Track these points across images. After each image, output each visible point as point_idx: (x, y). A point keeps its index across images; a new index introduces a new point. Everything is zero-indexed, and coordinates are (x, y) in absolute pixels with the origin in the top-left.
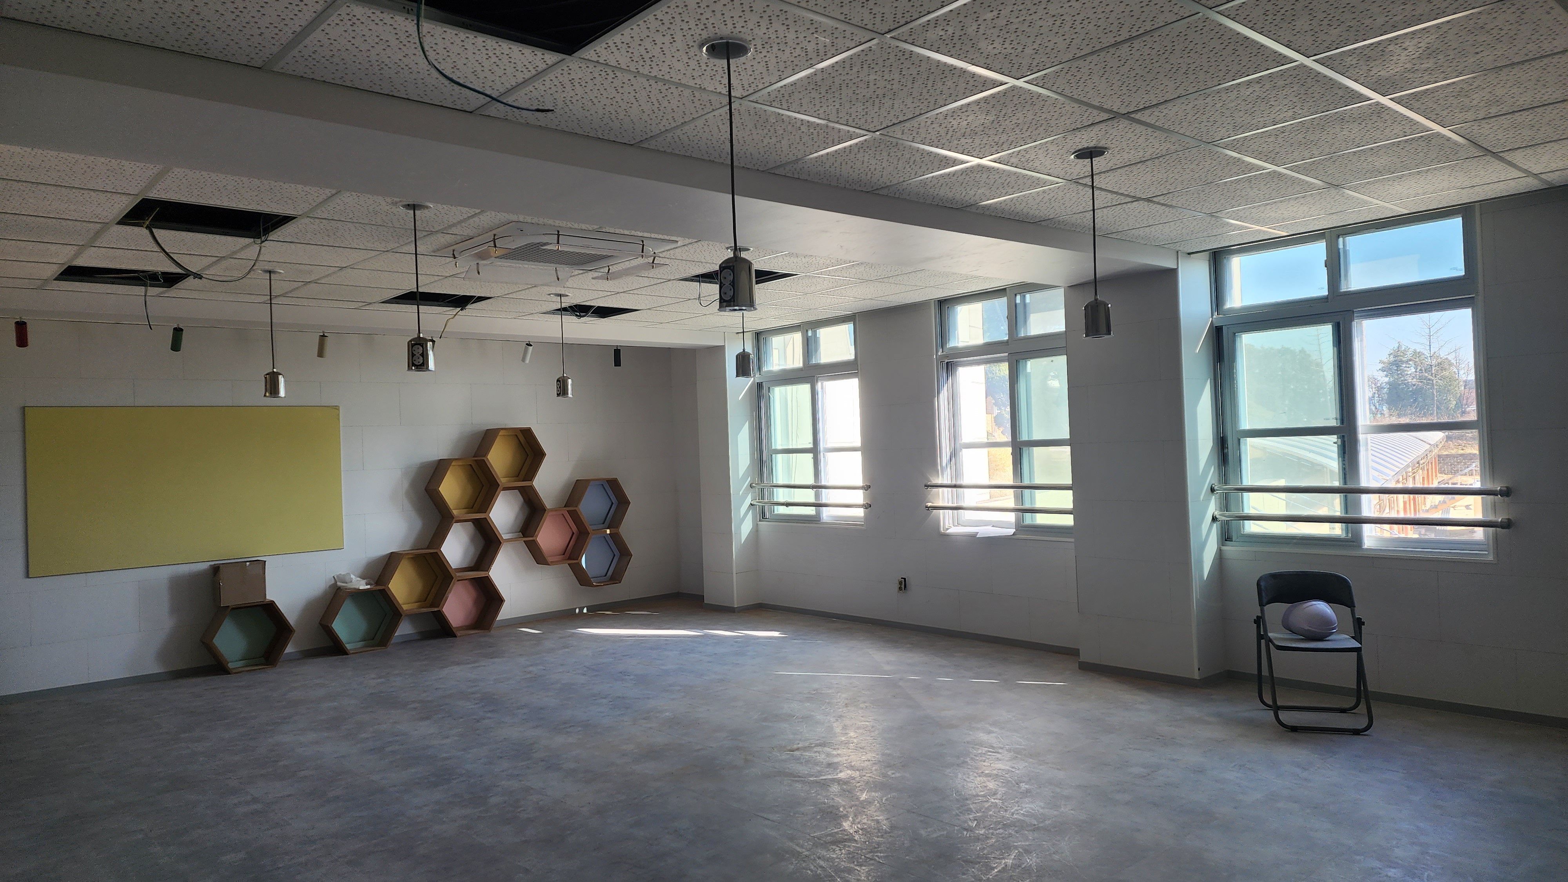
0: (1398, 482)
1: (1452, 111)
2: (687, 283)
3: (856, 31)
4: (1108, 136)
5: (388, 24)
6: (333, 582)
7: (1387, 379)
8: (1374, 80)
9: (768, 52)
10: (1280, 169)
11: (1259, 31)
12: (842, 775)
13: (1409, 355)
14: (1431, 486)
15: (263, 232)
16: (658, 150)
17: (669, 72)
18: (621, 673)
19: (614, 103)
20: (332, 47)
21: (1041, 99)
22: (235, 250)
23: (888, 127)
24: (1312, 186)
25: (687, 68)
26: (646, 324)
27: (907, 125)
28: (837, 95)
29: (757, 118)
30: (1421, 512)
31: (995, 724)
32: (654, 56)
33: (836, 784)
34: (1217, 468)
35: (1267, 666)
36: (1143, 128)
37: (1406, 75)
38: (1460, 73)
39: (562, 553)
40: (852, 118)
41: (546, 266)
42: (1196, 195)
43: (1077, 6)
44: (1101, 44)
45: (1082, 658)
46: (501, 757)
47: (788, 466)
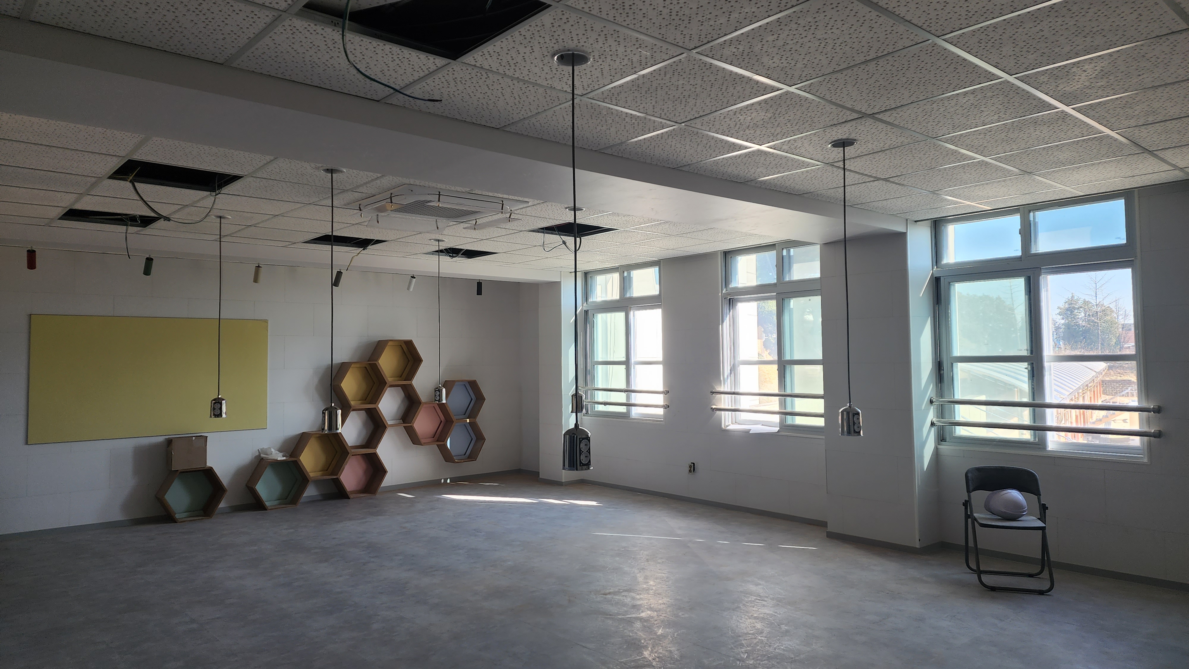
0: (1072, 400)
1: (1119, 118)
2: (534, 233)
3: (670, 47)
4: (857, 130)
5: (320, 33)
6: (257, 454)
7: (1063, 321)
8: (1061, 93)
9: (603, 61)
10: (987, 159)
11: (975, 55)
12: (643, 615)
13: (1080, 303)
14: (1096, 403)
15: (218, 187)
16: (517, 133)
17: (528, 75)
18: (475, 530)
19: (486, 97)
20: (276, 50)
21: (807, 102)
22: (195, 200)
23: (691, 120)
24: (1011, 173)
25: (542, 72)
26: (502, 264)
27: (705, 118)
28: (653, 95)
29: (593, 111)
30: (1089, 423)
31: (761, 578)
32: (517, 62)
33: (639, 621)
34: (935, 385)
35: (973, 539)
36: (885, 125)
37: (1085, 90)
38: (1126, 90)
39: (433, 436)
40: (665, 112)
41: (428, 218)
42: (922, 177)
43: (837, 32)
44: (854, 62)
45: (830, 529)
46: (382, 593)
47: (606, 374)
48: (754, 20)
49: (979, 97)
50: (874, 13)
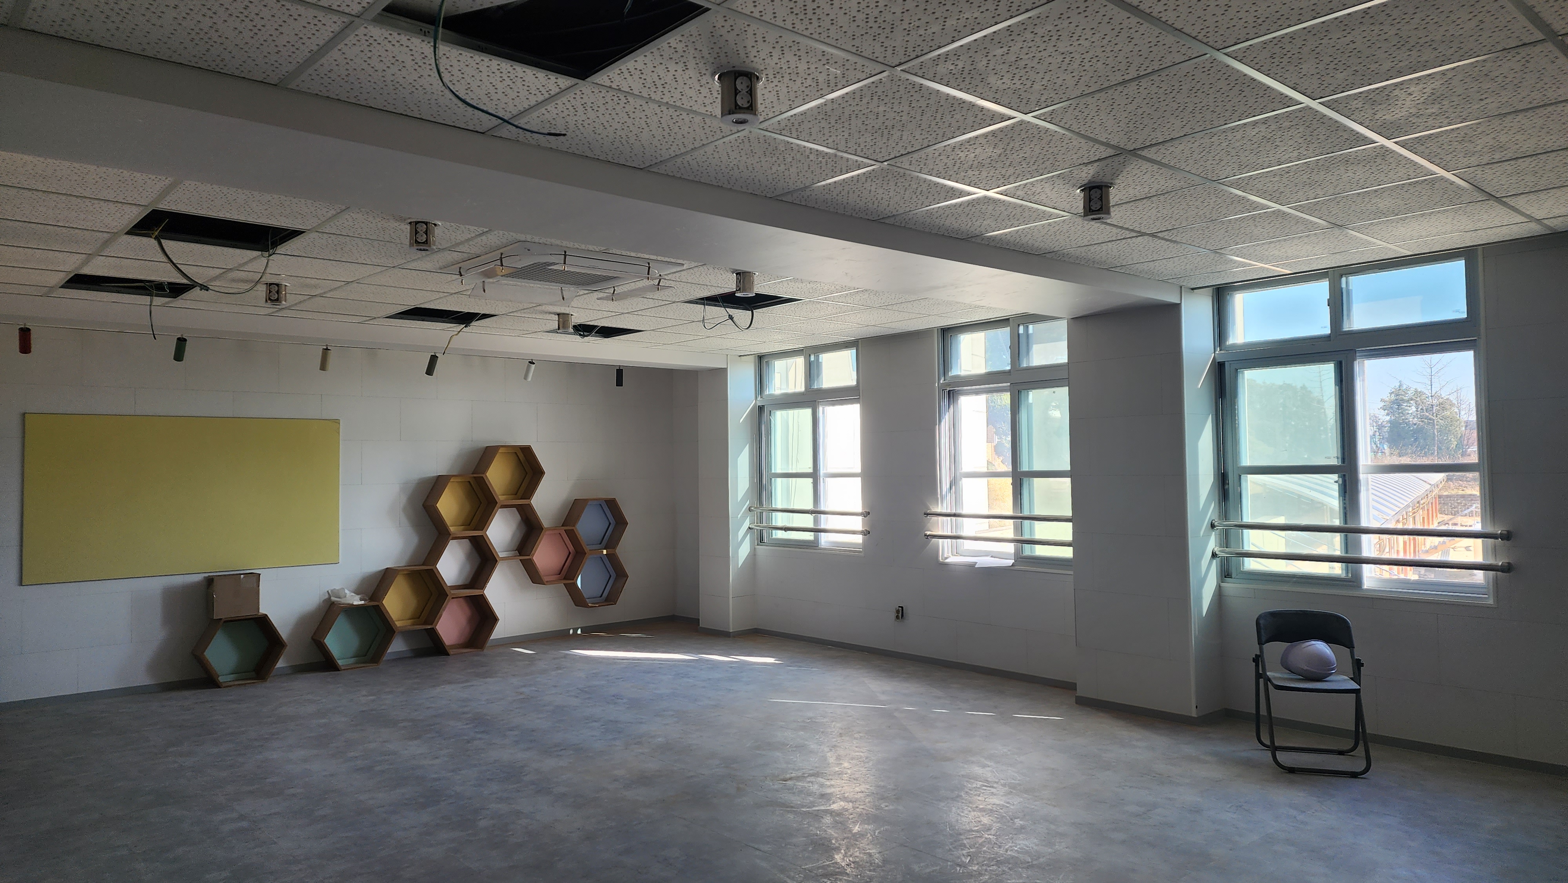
0: (1398, 522)
1: (1456, 156)
2: (692, 305)
3: (867, 63)
4: (1113, 171)
5: (405, 45)
6: (327, 596)
7: (1388, 418)
8: (1379, 123)
9: (779, 81)
10: (1284, 209)
11: (1266, 73)
12: (835, 807)
13: (1410, 393)
15: (272, 245)
16: (667, 175)
17: (681, 99)
18: (614, 696)
19: (626, 128)
20: (347, 67)
21: (1048, 134)
22: (241, 262)
23: (896, 157)
24: (1315, 226)
25: (699, 95)
26: (649, 345)
27: (915, 156)
28: (846, 125)
30: (1420, 553)
31: (990, 757)
32: (666, 83)
33: (829, 815)
34: (1217, 504)
35: (1265, 704)
36: (1149, 164)
37: (1410, 119)
38: (1464, 119)
39: (558, 573)
40: (861, 147)
41: (551, 285)
42: (1200, 232)
43: (1087, 44)
44: (1109, 82)
45: (1079, 693)
46: (491, 779)
47: (788, 491)
48: (977, 28)
49: (1273, 127)
50: (1134, 20)
